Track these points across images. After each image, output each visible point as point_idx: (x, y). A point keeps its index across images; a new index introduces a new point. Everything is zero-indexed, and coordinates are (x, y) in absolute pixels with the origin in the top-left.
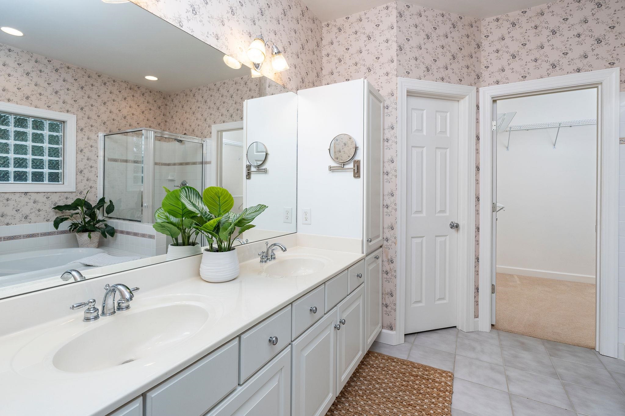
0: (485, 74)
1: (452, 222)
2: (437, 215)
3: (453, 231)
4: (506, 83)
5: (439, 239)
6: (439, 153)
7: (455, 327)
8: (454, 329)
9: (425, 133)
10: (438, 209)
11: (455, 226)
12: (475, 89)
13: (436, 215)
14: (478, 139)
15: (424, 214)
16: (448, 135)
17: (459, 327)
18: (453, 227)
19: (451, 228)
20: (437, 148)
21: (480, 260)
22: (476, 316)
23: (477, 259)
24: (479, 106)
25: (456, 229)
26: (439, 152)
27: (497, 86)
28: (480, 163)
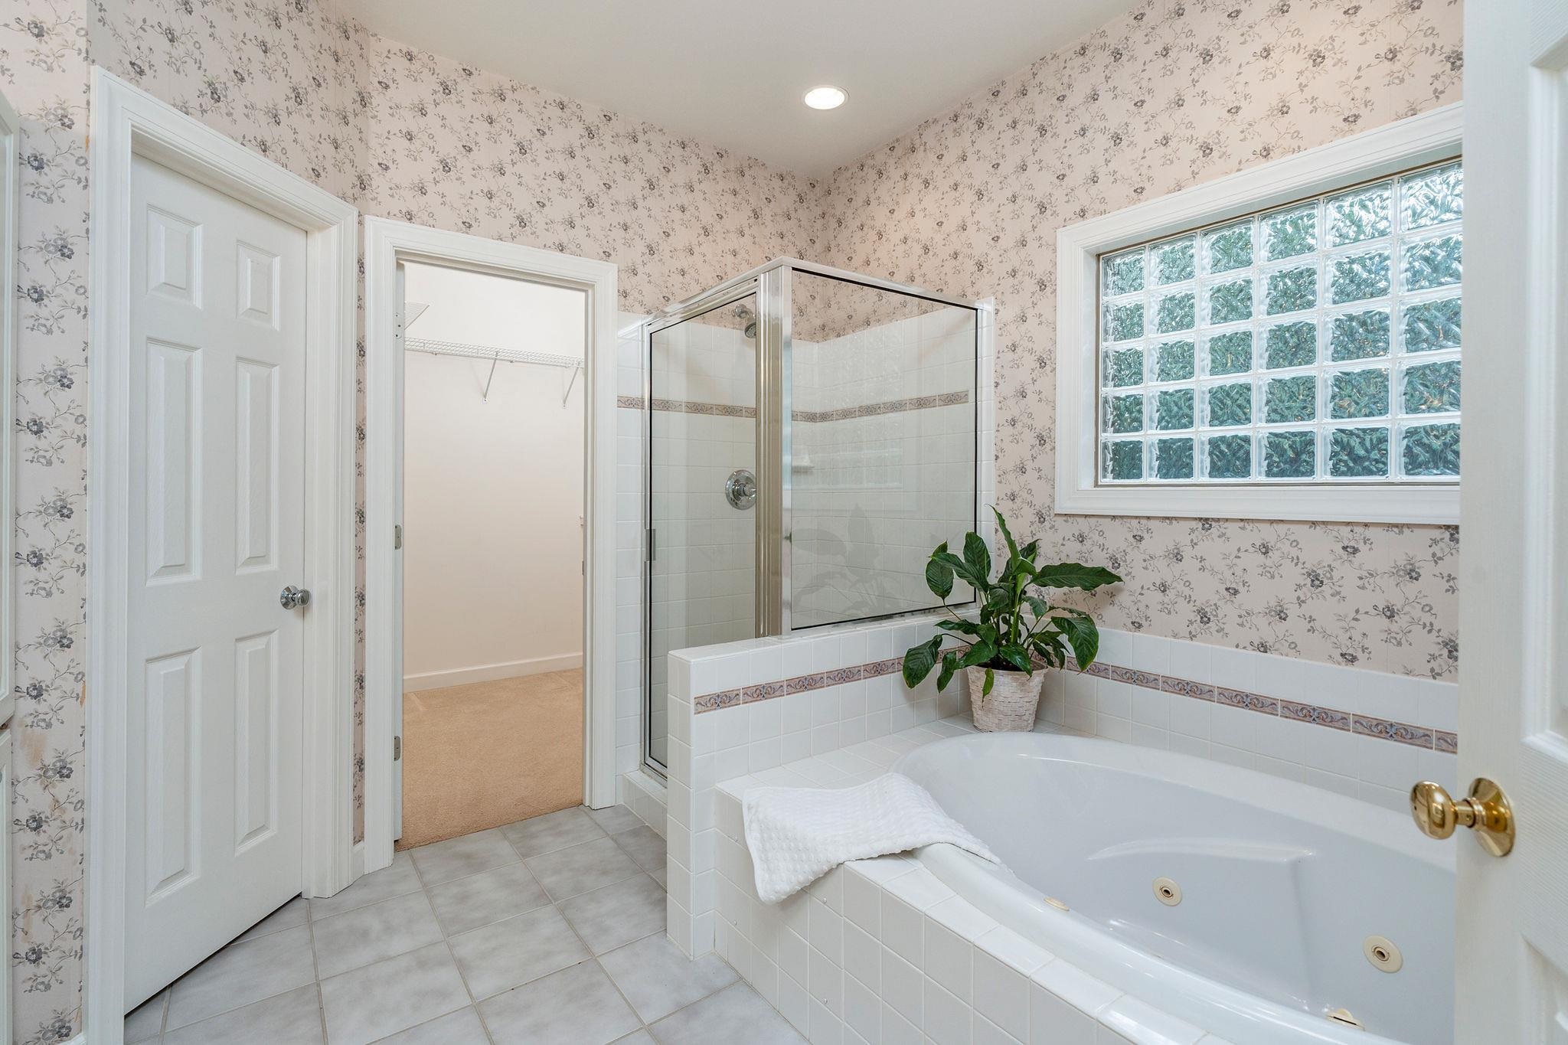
0: (380, 183)
1: (288, 589)
2: (241, 572)
3: (290, 614)
4: (430, 226)
5: (247, 648)
6: (248, 375)
7: (299, 895)
8: (297, 903)
9: (198, 301)
10: (245, 552)
11: (297, 600)
12: (356, 214)
13: (237, 573)
14: (362, 353)
15: (196, 574)
16: (276, 324)
17: (311, 893)
18: (292, 604)
19: (285, 605)
20: (239, 359)
21: (367, 683)
22: (359, 838)
23: (360, 681)
24: (363, 263)
25: (299, 607)
26: (246, 373)
27: (407, 224)
28: (365, 418)
